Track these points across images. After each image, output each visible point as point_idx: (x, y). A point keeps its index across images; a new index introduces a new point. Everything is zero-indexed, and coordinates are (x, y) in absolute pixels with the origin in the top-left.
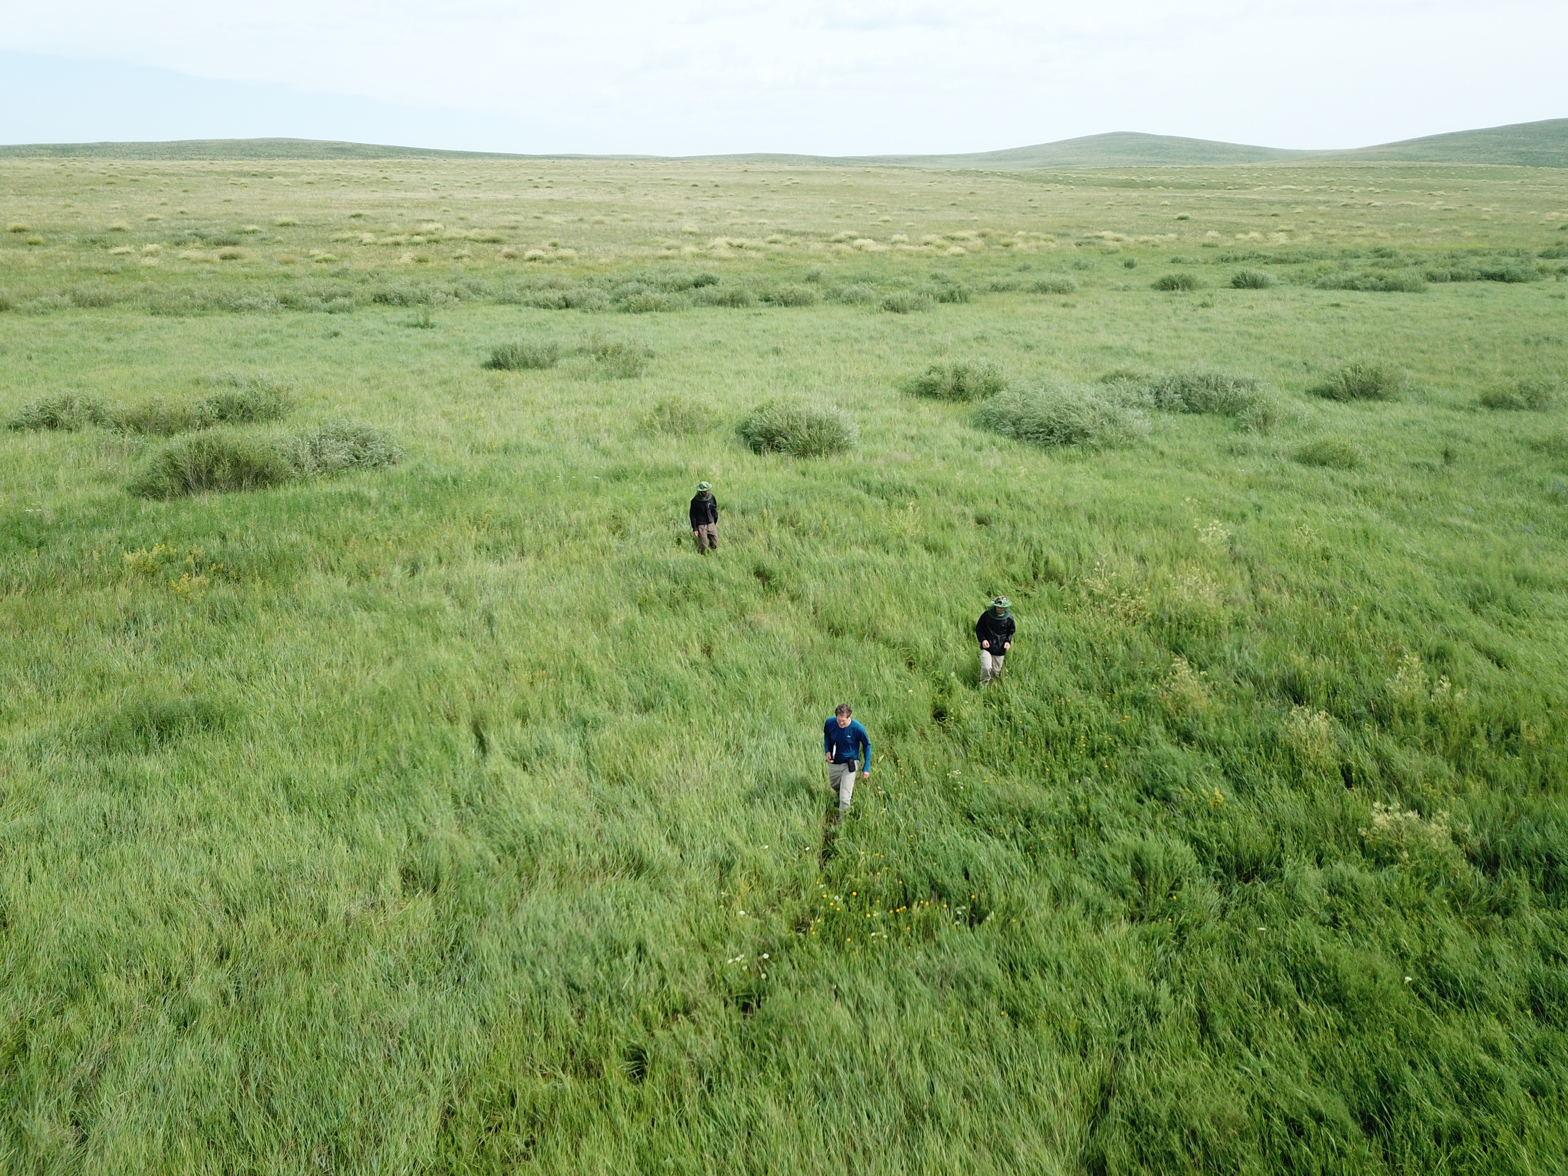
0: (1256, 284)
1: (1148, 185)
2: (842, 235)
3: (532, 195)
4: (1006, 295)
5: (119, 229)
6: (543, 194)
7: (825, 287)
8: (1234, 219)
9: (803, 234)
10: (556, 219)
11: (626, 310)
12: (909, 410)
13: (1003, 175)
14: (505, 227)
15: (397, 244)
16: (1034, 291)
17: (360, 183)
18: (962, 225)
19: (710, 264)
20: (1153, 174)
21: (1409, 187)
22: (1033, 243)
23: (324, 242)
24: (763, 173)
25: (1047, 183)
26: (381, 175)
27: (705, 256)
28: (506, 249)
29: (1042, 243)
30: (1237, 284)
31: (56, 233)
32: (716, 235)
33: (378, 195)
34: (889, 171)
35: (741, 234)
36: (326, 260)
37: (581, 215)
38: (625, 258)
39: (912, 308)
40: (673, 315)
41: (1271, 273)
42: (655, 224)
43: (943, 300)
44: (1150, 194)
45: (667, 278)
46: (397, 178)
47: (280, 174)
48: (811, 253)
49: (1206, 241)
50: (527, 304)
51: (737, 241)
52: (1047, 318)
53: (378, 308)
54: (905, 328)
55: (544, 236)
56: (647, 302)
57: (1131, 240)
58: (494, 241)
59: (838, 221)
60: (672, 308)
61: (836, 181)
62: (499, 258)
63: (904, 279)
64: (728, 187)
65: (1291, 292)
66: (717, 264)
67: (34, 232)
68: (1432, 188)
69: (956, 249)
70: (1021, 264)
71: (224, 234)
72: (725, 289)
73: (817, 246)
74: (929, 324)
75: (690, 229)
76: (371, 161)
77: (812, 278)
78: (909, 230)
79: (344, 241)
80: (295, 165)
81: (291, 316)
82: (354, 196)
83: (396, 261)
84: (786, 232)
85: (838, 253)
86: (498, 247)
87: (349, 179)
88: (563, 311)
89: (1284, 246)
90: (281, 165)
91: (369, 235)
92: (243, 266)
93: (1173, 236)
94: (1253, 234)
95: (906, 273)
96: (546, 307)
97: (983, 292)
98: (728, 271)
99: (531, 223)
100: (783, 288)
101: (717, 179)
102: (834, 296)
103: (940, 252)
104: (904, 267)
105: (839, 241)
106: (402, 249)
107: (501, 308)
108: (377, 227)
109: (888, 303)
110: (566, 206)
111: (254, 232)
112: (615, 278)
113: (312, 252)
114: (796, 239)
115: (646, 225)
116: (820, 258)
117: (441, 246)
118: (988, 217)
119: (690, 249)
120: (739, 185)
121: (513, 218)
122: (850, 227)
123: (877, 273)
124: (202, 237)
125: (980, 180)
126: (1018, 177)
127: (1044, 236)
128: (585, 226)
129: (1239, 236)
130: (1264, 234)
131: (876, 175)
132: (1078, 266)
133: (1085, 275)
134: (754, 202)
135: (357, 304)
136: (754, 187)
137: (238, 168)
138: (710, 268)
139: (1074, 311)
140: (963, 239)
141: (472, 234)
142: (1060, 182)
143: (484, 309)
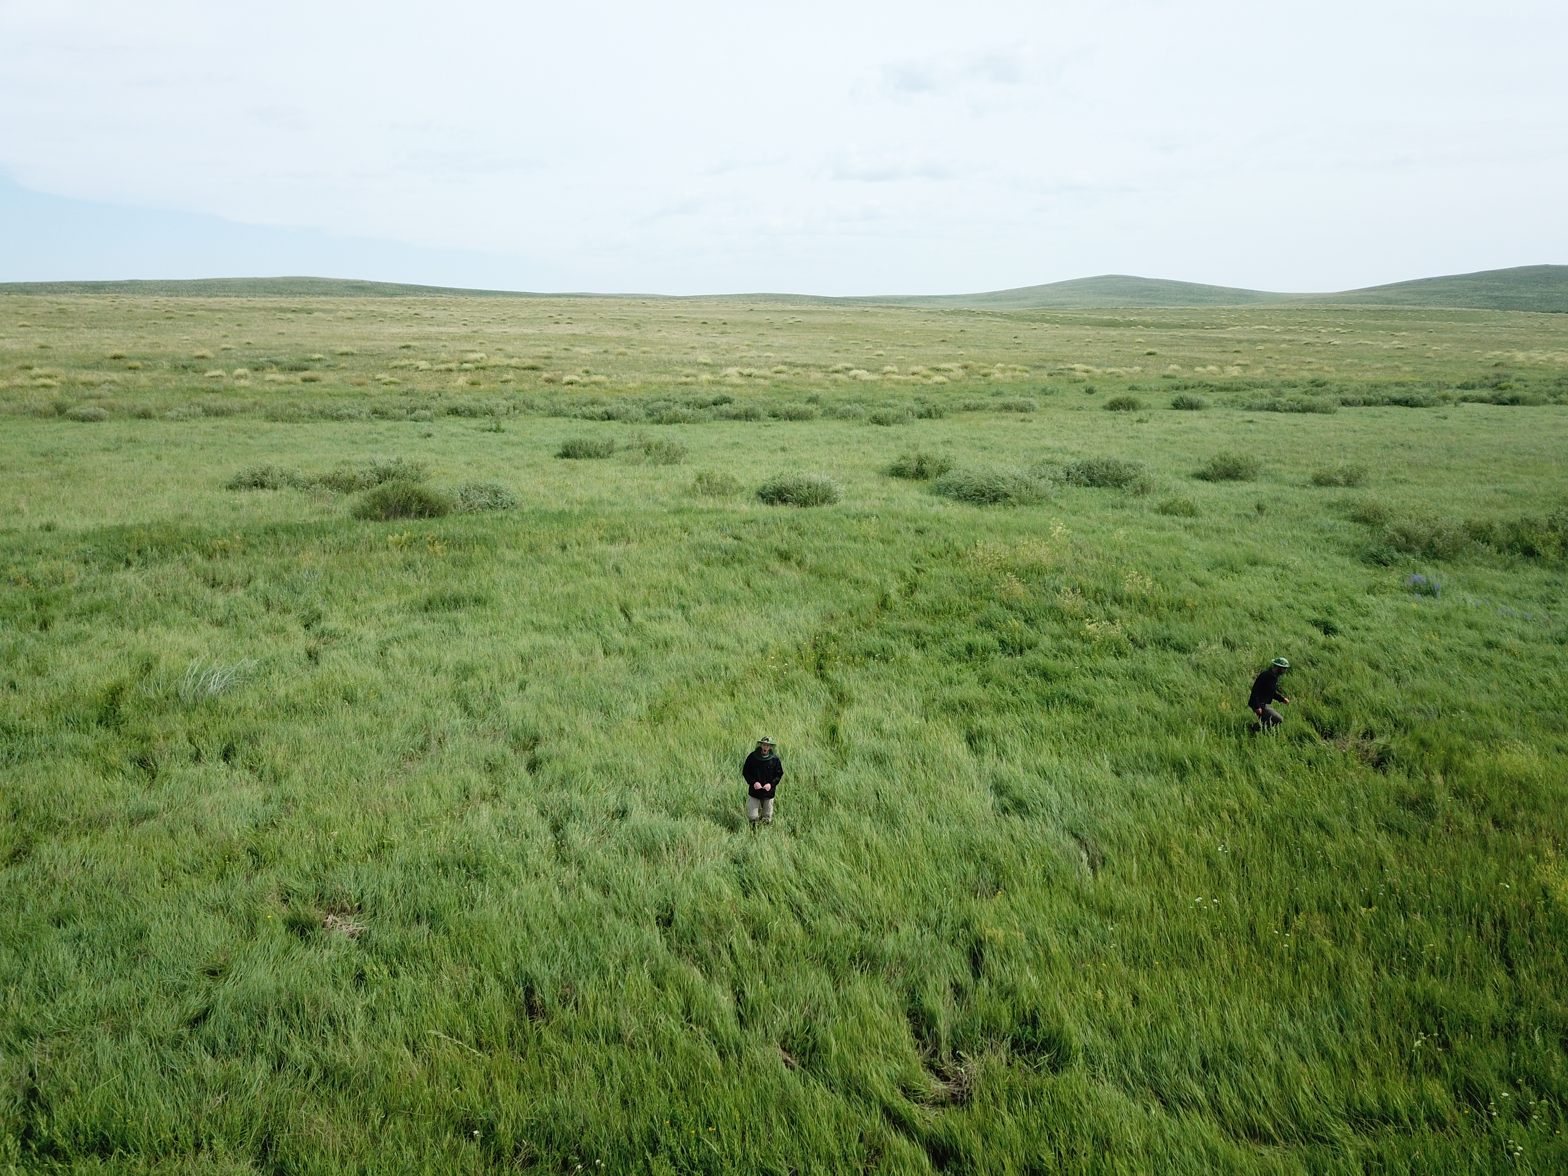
0: (1192, 406)
1: (1130, 324)
2: (839, 366)
3: (553, 330)
4: (976, 414)
5: (203, 357)
6: (564, 329)
7: (822, 406)
8: (1198, 355)
9: (804, 366)
10: (584, 351)
11: (659, 422)
12: (883, 484)
13: (993, 314)
14: (540, 357)
15: (450, 370)
16: (1000, 410)
17: (395, 319)
18: (948, 358)
19: (724, 389)
20: (1138, 315)
21: (1378, 328)
22: (1009, 374)
23: (386, 368)
24: (767, 312)
25: (1034, 321)
26: (412, 312)
27: (719, 383)
28: (545, 375)
29: (1017, 373)
30: (1177, 406)
31: (150, 360)
32: (727, 366)
33: (415, 329)
34: (886, 311)
35: (749, 365)
36: (391, 383)
37: (605, 348)
38: (650, 383)
39: (894, 422)
40: (697, 426)
41: (1207, 399)
42: (672, 356)
43: (921, 416)
44: (1128, 333)
45: (690, 398)
46: (428, 314)
47: (317, 310)
48: (812, 381)
49: (1167, 373)
50: (575, 416)
51: (747, 371)
52: (1005, 429)
53: (452, 418)
54: (887, 435)
55: (576, 365)
56: (676, 415)
57: (1098, 371)
58: (533, 368)
59: (836, 355)
60: (696, 421)
61: (835, 319)
62: (540, 382)
63: (891, 401)
64: (735, 325)
65: (1219, 412)
66: (729, 389)
67: (130, 358)
68: (1399, 329)
69: (939, 378)
70: (994, 390)
71: (294, 361)
72: (739, 406)
73: (816, 375)
74: (907, 433)
75: (704, 361)
76: (398, 299)
77: (813, 400)
78: (899, 363)
79: (402, 368)
80: (328, 302)
81: (384, 425)
82: (394, 330)
83: (453, 384)
84: (790, 364)
85: (835, 381)
86: (538, 373)
87: (384, 315)
88: (607, 422)
89: (1236, 377)
90: (314, 302)
91: (424, 362)
92: (324, 386)
93: (1138, 369)
94: (1211, 368)
95: (893, 397)
96: (591, 418)
97: (958, 411)
98: (740, 395)
99: (563, 354)
100: (788, 406)
101: (725, 318)
102: (831, 413)
103: (925, 381)
104: (892, 392)
105: (837, 372)
106: (455, 374)
107: (554, 419)
108: (429, 355)
109: (875, 417)
110: (588, 339)
111: (319, 360)
112: (645, 398)
113: (378, 376)
114: (798, 370)
115: (665, 357)
116: (819, 385)
117: (487, 372)
118: (974, 352)
119: (706, 377)
120: (745, 323)
121: (545, 349)
122: (847, 360)
123: (868, 396)
124: (277, 364)
125: (972, 319)
126: (1008, 317)
127: (1020, 367)
128: (611, 357)
129: (1198, 369)
130: (1221, 367)
131: (875, 314)
132: (1045, 392)
133: (1048, 399)
134: (760, 339)
135: (436, 415)
136: (760, 325)
137: (275, 305)
138: (725, 391)
139: (1030, 425)
140: (945, 370)
141: (513, 362)
142: (1047, 321)
143: (541, 420)
